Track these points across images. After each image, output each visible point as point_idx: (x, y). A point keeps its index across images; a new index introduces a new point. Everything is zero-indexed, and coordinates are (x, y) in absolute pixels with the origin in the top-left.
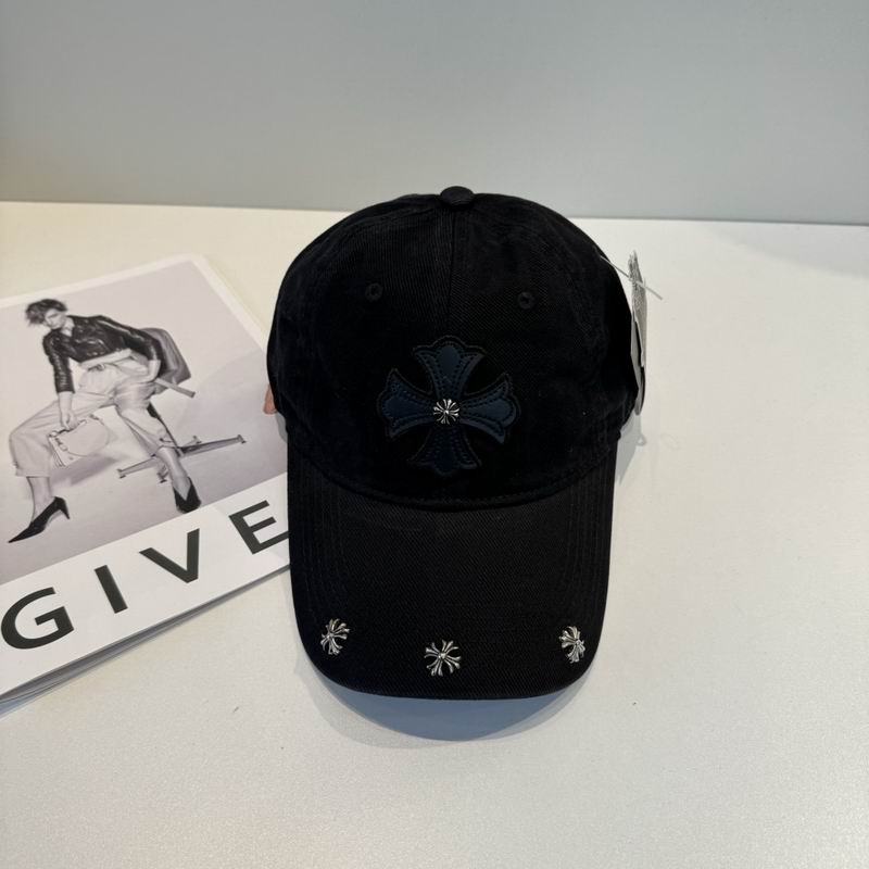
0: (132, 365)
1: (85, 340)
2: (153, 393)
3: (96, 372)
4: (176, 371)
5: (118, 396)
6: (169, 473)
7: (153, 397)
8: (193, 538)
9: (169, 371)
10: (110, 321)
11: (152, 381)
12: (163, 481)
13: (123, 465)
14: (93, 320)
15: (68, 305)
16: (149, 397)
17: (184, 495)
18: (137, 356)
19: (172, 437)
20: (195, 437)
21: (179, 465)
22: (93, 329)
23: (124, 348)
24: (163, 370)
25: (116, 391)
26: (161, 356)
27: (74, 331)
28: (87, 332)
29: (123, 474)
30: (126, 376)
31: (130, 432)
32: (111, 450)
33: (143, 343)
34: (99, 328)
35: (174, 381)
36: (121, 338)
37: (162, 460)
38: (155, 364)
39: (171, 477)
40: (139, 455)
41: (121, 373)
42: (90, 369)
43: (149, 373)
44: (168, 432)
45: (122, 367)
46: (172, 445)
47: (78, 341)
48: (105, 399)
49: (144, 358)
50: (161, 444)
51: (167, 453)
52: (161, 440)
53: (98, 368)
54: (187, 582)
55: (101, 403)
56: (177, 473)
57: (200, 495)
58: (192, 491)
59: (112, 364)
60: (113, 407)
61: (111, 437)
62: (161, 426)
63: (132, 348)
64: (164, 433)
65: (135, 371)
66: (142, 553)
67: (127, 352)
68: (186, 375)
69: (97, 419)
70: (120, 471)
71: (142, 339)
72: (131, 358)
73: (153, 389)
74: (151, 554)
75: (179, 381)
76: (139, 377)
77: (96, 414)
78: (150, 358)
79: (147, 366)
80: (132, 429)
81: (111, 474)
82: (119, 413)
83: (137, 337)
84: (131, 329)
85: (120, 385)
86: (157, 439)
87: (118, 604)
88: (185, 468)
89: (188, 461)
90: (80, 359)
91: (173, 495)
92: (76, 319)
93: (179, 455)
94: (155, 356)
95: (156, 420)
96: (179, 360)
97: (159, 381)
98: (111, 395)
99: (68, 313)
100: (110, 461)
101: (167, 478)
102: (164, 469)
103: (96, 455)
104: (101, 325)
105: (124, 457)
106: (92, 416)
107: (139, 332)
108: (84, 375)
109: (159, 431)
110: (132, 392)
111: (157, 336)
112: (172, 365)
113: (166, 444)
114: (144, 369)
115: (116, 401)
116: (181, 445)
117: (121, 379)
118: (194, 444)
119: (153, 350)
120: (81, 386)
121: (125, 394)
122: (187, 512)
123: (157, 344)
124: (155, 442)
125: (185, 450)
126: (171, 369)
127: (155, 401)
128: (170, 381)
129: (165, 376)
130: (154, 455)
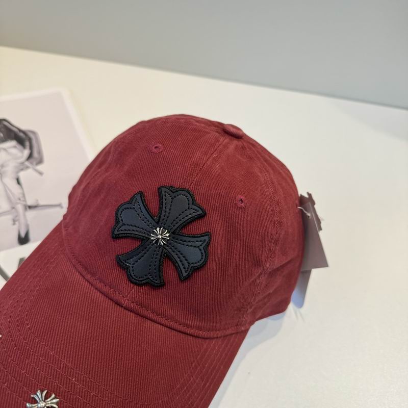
4: (36, 158)
6: (18, 220)
7: (21, 172)
10: (10, 123)
11: (22, 163)
12: (14, 224)
17: (23, 235)
18: (19, 146)
19: (25, 198)
20: (37, 200)
21: (25, 216)
23: (13, 140)
24: (30, 156)
25: (3, 166)
26: (31, 148)
30: (10, 158)
33: (22, 138)
35: (34, 163)
36: (13, 135)
37: (17, 211)
38: (26, 152)
39: (19, 223)
40: (5, 206)
41: (8, 156)
43: (22, 157)
44: (24, 195)
45: (10, 152)
46: (24, 203)
49: (22, 147)
50: (18, 201)
51: (20, 208)
52: (20, 199)
56: (22, 220)
57: (31, 236)
58: (27, 234)
59: (5, 149)
62: (21, 191)
63: (17, 141)
64: (21, 196)
65: (15, 155)
68: (40, 161)
71: (24, 136)
72: (15, 147)
73: (22, 167)
75: (37, 165)
76: (17, 159)
78: (25, 147)
80: (6, 191)
82: (2, 180)
83: (21, 134)
85: (5, 162)
86: (17, 198)
89: (31, 214)
91: (18, 234)
94: (28, 147)
95: (19, 186)
96: (40, 152)
97: (27, 163)
101: (17, 223)
102: (17, 216)
107: (24, 132)
109: (19, 194)
111: (31, 135)
112: (35, 154)
113: (21, 202)
117: (7, 159)
119: (27, 144)
122: (22, 244)
124: (16, 200)
125: (30, 207)
126: (34, 157)
127: (22, 175)
128: (31, 163)
129: (31, 160)
130: (13, 208)
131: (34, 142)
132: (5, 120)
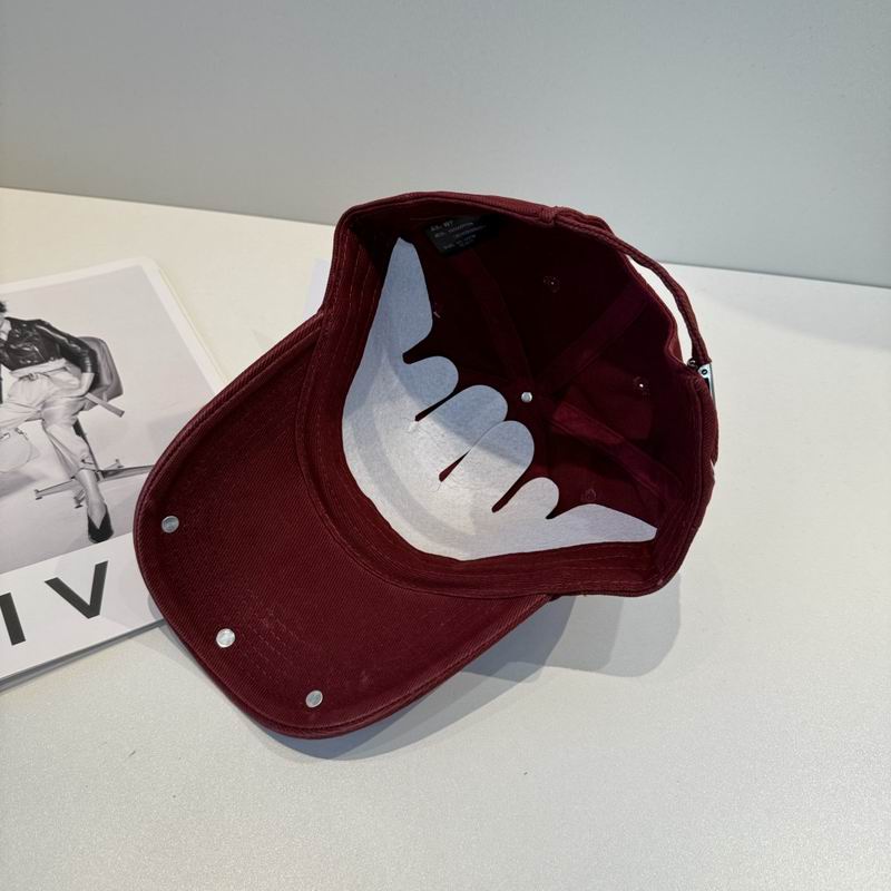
0: (64, 376)
1: (20, 346)
2: (82, 409)
3: (27, 382)
4: (108, 386)
5: (46, 410)
6: (86, 499)
7: (81, 413)
8: (101, 570)
9: (101, 386)
10: (49, 327)
11: (82, 397)
12: (79, 506)
13: (41, 486)
14: (31, 324)
15: (8, 306)
16: (77, 413)
17: (98, 524)
18: (71, 368)
19: (94, 460)
20: (117, 460)
21: (98, 490)
22: (31, 334)
23: (59, 358)
25: (44, 405)
26: (96, 369)
27: (10, 335)
28: (23, 337)
29: (39, 495)
30: (57, 388)
31: (53, 450)
32: (31, 468)
33: (78, 353)
34: (36, 334)
35: (105, 397)
36: (58, 346)
37: (81, 483)
38: (88, 377)
39: (87, 502)
40: (58, 475)
41: (52, 385)
42: (21, 378)
43: (80, 386)
44: (91, 453)
45: (56, 380)
46: (93, 467)
47: (12, 346)
48: (33, 411)
49: (77, 370)
50: (82, 465)
51: (87, 476)
52: (83, 461)
53: (30, 377)
54: (88, 617)
55: (28, 416)
56: (93, 498)
58: (106, 520)
59: (44, 374)
60: (40, 421)
61: (32, 454)
62: (85, 446)
63: (66, 358)
64: (86, 454)
65: (67, 382)
66: (47, 582)
67: (62, 362)
68: (117, 392)
69: (21, 433)
70: (38, 492)
71: (79, 348)
72: (65, 369)
73: (82, 405)
74: (56, 585)
75: (109, 399)
76: (70, 390)
77: (20, 428)
78: (84, 370)
79: (80, 378)
80: (56, 448)
81: (27, 494)
82: (44, 429)
83: (74, 346)
84: (70, 338)
85: (49, 397)
86: (79, 460)
87: (16, 635)
88: (102, 493)
89: (107, 486)
90: (13, 367)
91: (86, 522)
92: (14, 322)
93: (98, 479)
94: (89, 369)
95: (80, 438)
96: (114, 375)
97: (89, 396)
98: (39, 409)
99: (6, 315)
100: (29, 480)
102: (81, 492)
103: (14, 472)
104: (38, 330)
105: (44, 477)
106: (16, 430)
107: (77, 341)
108: (14, 384)
109: (83, 451)
110: (60, 407)
111: (94, 347)
112: (105, 380)
113: (88, 466)
114: (76, 382)
115: (43, 417)
116: (102, 469)
117: (52, 392)
118: (115, 468)
119: (88, 361)
120: (10, 396)
121: (52, 408)
122: (98, 541)
123: (93, 355)
124: (76, 463)
125: (105, 474)
126: (104, 385)
127: (83, 417)
128: (101, 398)
129: (97, 391)
130: (73, 477)
131: (99, 357)
132: (40, 322)
